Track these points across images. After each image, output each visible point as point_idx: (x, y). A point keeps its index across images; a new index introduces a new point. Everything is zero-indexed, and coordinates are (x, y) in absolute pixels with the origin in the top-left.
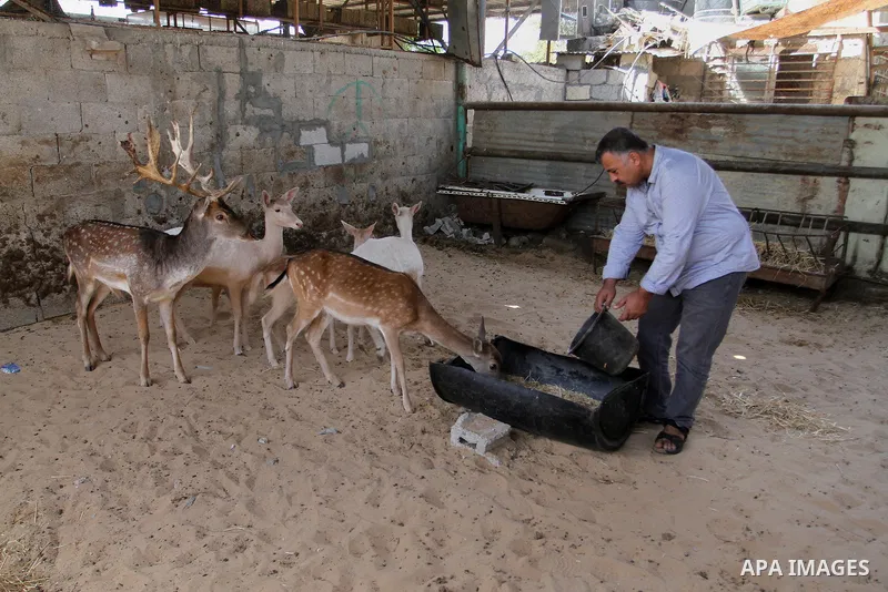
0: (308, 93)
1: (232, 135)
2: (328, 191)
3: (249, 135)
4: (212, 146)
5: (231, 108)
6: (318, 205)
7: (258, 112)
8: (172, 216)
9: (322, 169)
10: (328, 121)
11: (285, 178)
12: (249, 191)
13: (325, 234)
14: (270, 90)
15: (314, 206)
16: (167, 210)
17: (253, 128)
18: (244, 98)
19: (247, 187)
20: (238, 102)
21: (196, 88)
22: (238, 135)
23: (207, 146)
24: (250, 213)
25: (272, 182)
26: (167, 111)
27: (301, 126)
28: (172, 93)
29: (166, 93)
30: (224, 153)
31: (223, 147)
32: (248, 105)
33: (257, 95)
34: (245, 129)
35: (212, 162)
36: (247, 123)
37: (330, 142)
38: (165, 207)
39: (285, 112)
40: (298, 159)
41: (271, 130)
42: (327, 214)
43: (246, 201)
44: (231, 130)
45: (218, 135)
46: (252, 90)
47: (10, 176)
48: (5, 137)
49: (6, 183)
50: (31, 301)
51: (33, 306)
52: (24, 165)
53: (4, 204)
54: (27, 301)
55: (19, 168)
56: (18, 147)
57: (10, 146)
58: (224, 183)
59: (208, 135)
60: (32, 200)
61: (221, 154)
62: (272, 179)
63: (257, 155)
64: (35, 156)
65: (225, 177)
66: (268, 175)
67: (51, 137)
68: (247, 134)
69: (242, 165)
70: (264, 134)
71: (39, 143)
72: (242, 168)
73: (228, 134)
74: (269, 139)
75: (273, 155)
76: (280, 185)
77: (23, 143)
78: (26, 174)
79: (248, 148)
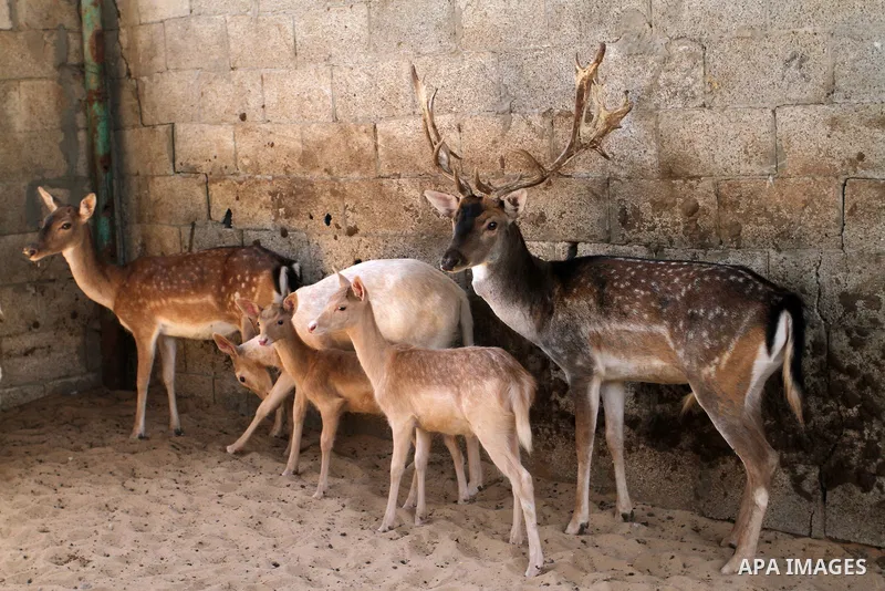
47: (800, 196)
48: (799, 109)
49: (790, 212)
50: (807, 486)
51: (809, 497)
52: (830, 173)
53: (781, 257)
54: (797, 482)
55: (819, 179)
56: (823, 131)
57: (805, 131)
60: (836, 255)
64: (855, 151)
71: (867, 125)
77: (834, 123)
78: (833, 194)
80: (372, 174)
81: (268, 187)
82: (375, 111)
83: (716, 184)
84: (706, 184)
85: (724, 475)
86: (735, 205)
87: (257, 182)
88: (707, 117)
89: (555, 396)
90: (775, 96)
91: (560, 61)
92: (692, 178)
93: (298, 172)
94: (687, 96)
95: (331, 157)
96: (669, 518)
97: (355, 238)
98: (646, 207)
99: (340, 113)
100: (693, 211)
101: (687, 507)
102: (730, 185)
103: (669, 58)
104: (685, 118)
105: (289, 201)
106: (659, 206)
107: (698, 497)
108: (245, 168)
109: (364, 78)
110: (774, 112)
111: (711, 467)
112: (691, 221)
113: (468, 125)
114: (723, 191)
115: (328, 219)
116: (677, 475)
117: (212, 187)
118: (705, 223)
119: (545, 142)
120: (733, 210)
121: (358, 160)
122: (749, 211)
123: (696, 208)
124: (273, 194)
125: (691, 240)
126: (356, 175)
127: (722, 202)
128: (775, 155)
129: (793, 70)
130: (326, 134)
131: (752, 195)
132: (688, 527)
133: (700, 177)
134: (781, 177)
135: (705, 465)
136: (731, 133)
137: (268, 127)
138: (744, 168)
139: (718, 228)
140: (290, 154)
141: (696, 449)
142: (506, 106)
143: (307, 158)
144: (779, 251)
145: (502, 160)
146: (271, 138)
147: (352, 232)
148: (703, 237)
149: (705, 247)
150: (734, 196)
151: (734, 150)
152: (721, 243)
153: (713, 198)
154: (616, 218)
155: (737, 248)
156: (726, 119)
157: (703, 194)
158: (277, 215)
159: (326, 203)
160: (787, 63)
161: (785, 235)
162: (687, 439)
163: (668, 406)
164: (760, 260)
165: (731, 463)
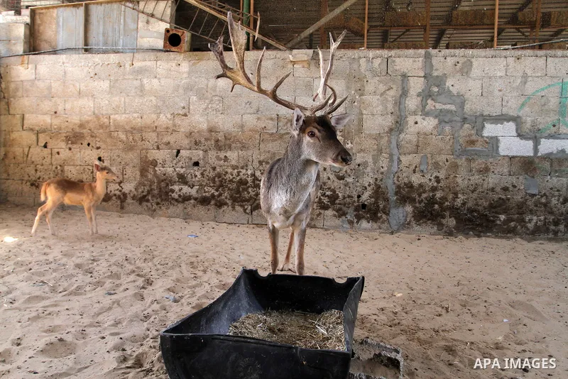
0: (497, 93)
1: (411, 123)
2: (514, 180)
3: (429, 124)
4: (391, 130)
5: (412, 103)
6: (498, 189)
7: (439, 106)
8: (349, 176)
9: (507, 159)
10: (518, 117)
11: (462, 161)
12: (422, 168)
13: (503, 217)
14: (454, 91)
15: (493, 190)
16: (346, 172)
17: (432, 119)
18: (426, 95)
19: (420, 164)
20: (419, 99)
21: (382, 88)
22: (416, 123)
23: (387, 129)
24: (421, 186)
25: (447, 164)
26: (356, 104)
27: (484, 120)
28: (361, 92)
29: (356, 91)
30: (402, 136)
31: (401, 131)
32: (429, 101)
33: (439, 94)
34: (424, 119)
35: (389, 142)
36: (426, 114)
37: (520, 135)
39: (467, 107)
40: (478, 147)
41: (451, 121)
42: (508, 199)
43: (418, 175)
44: (411, 120)
45: (397, 122)
46: (436, 89)
47: (248, 137)
48: (249, 115)
49: (246, 141)
50: (247, 211)
51: (248, 214)
52: (257, 131)
53: (242, 152)
54: (245, 210)
55: (254, 133)
56: (255, 121)
57: (250, 121)
58: (399, 158)
59: (389, 121)
60: (258, 152)
61: (398, 136)
62: (447, 161)
63: (434, 140)
64: (263, 126)
65: (400, 154)
66: (444, 157)
67: (274, 116)
68: (425, 123)
69: (418, 146)
70: (443, 124)
71: (267, 119)
72: (417, 149)
73: (407, 122)
74: (447, 128)
75: (451, 141)
76: (455, 167)
77: (258, 119)
78: (257, 136)
79: (425, 134)
80: (108, 130)
81: (65, 135)
82: (110, 112)
83: (224, 134)
84: (221, 133)
85: (224, 211)
86: (230, 139)
87: (60, 133)
88: (222, 116)
89: (170, 193)
90: (242, 112)
91: (177, 100)
92: (217, 132)
93: (77, 130)
94: (217, 110)
95: (91, 125)
97: (99, 150)
98: (203, 140)
99: (96, 112)
100: (217, 141)
101: (212, 220)
102: (229, 134)
103: (212, 101)
104: (216, 117)
105: (73, 139)
106: (206, 140)
107: (215, 217)
108: (55, 129)
109: (107, 102)
110: (242, 115)
111: (220, 209)
112: (216, 144)
113: (145, 117)
114: (226, 136)
115: (89, 145)
116: (209, 212)
117: (40, 135)
118: (221, 144)
119: (171, 122)
121: (102, 126)
122: (234, 141)
124: (66, 137)
125: (216, 149)
126: (101, 131)
127: (226, 138)
128: (242, 126)
129: (248, 106)
130: (90, 118)
131: (235, 136)
134: (243, 132)
135: (218, 208)
136: (229, 121)
137: (66, 116)
138: (233, 130)
139: (225, 145)
140: (75, 124)
141: (216, 205)
142: (159, 112)
143: (81, 126)
144: (242, 150)
145: (156, 127)
146: (67, 120)
147: (98, 148)
148: (220, 147)
149: (220, 150)
150: (229, 137)
151: (230, 125)
152: (225, 149)
153: (223, 137)
154: (193, 143)
155: (230, 150)
156: (228, 117)
157: (221, 137)
158: (68, 144)
159: (88, 139)
160: (246, 104)
161: (243, 147)
162: (213, 202)
163: (207, 194)
164: (236, 154)
165: (226, 207)
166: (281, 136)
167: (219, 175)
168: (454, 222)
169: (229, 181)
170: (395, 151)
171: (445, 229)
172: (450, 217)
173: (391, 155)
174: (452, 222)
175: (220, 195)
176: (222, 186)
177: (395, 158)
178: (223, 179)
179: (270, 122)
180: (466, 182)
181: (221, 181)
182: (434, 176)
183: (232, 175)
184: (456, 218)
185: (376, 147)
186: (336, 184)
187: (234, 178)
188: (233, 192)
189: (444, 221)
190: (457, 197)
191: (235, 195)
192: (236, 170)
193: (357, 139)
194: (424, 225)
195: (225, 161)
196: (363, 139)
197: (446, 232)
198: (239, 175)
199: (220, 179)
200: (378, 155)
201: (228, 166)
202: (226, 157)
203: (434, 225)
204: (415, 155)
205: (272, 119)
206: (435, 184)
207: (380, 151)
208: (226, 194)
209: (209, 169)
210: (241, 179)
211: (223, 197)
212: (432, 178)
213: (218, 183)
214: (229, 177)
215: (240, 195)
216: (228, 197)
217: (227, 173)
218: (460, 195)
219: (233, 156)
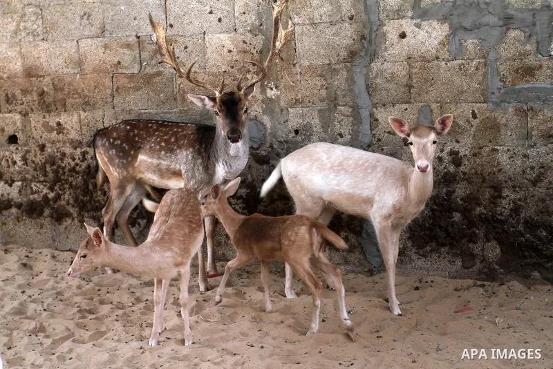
1: (392, 36)
4: (353, 54)
11: (507, 116)
16: (271, 146)
17: (435, 24)
22: (403, 36)
23: (344, 54)
25: (475, 122)
30: (375, 66)
31: (373, 56)
34: (419, 26)
35: (351, 81)
38: (268, 142)
40: (542, 81)
41: (477, 27)
44: (391, 29)
45: (363, 37)
47: (93, 84)
48: (89, 40)
49: (89, 91)
52: (106, 72)
53: (86, 114)
55: (101, 75)
56: (101, 51)
57: (93, 50)
58: (372, 115)
59: (346, 35)
60: (111, 112)
61: (368, 67)
62: (474, 116)
63: (445, 70)
64: (116, 60)
65: (375, 105)
66: (466, 109)
67: (132, 39)
68: (422, 35)
69: (409, 86)
70: (461, 34)
71: (121, 47)
72: (409, 92)
73: (384, 34)
74: (471, 43)
75: (481, 72)
76: (492, 127)
77: (106, 46)
78: (107, 82)
79: (424, 59)
83: (52, 79)
84: (47, 79)
85: (66, 228)
86: (62, 89)
88: (45, 45)
90: (77, 34)
92: (40, 77)
94: (34, 34)
96: (40, 253)
98: (18, 93)
100: (42, 94)
101: (49, 246)
102: (59, 80)
103: (25, 15)
104: (35, 46)
106: (24, 92)
107: (54, 241)
110: (77, 42)
111: (60, 224)
112: (41, 99)
114: (56, 83)
116: (42, 231)
118: (49, 99)
120: (62, 92)
122: (69, 93)
123: (43, 92)
125: (42, 108)
127: (56, 88)
128: (80, 63)
129: (85, 21)
131: (70, 84)
132: (49, 256)
133: (44, 76)
134: (83, 74)
135: (56, 224)
136: (58, 53)
138: (65, 70)
139: (55, 102)
141: (51, 216)
144: (85, 111)
148: (47, 107)
149: (49, 112)
150: (60, 85)
151: (60, 61)
152: (57, 109)
153: (51, 86)
154: (3, 99)
155: (65, 111)
156: (55, 46)
157: (46, 85)
160: (82, 17)
161: (87, 103)
162: (47, 212)
163: (36, 196)
164: (76, 117)
165: (69, 221)
166: (149, 79)
167: (52, 161)
168: (498, 251)
169: (70, 171)
170: (364, 101)
171: (478, 265)
172: (488, 240)
173: (356, 109)
174: (493, 251)
175: (58, 198)
176: (60, 180)
177: (365, 114)
178: (59, 167)
179: (127, 52)
180: (519, 163)
181: (56, 172)
182: (448, 149)
183: (74, 159)
184: (500, 243)
185: (324, 92)
186: (254, 173)
187: (77, 164)
188: (78, 191)
189: (476, 249)
190: (500, 197)
191: (81, 197)
192: (79, 151)
193: (287, 79)
194: (435, 256)
195: (58, 134)
196: (298, 77)
197: (480, 272)
198: (84, 159)
199: (55, 167)
200: (329, 110)
201: (64, 143)
202: (59, 124)
203: (456, 255)
204: (404, 106)
205: (128, 46)
206: (452, 168)
207: (333, 102)
208: (66, 196)
209: (34, 148)
210: (89, 167)
211: (63, 203)
212: (444, 155)
213: (51, 175)
214: (68, 163)
215: (91, 197)
216: (71, 201)
217: (64, 154)
218: (506, 192)
219: (70, 120)
